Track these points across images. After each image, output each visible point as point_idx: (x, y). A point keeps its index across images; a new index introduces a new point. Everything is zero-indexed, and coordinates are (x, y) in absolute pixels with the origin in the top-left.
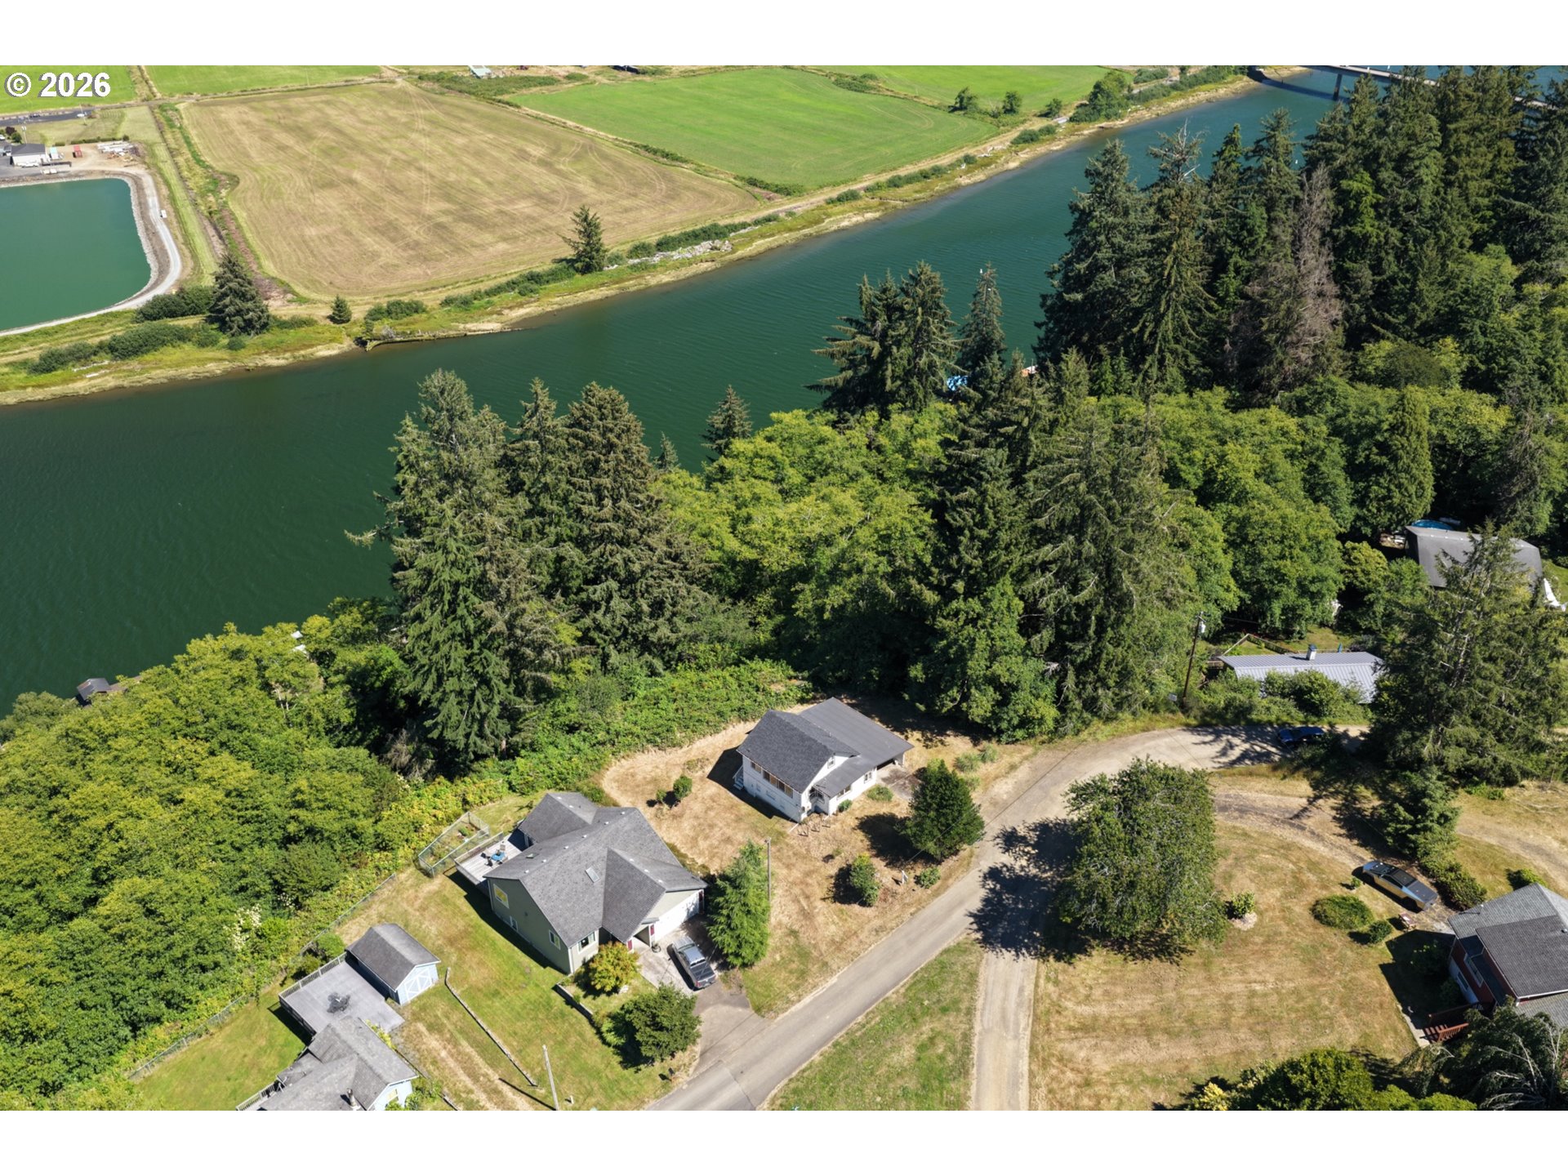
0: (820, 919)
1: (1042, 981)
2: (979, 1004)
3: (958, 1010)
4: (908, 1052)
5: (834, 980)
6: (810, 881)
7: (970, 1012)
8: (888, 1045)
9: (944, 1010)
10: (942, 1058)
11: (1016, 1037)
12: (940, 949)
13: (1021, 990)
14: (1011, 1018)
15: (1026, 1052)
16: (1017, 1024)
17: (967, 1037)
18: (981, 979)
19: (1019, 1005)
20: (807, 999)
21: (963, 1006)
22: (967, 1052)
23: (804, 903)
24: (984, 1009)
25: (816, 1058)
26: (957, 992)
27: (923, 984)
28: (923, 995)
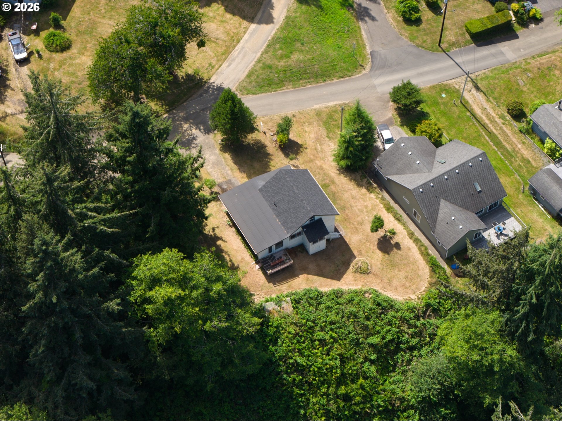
0: (313, 136)
1: (217, 67)
2: (253, 63)
3: (264, 64)
4: (295, 57)
5: (316, 106)
6: (312, 157)
7: (259, 61)
8: (302, 65)
9: (270, 67)
10: (281, 48)
11: (243, 48)
12: (257, 96)
13: (229, 66)
14: (241, 56)
15: (242, 41)
16: (239, 53)
17: (266, 51)
18: (246, 73)
19: (233, 60)
20: (332, 104)
21: (261, 65)
22: (268, 46)
23: (319, 147)
24: (252, 61)
25: (335, 81)
26: (261, 72)
27: (274, 86)
28: (276, 80)
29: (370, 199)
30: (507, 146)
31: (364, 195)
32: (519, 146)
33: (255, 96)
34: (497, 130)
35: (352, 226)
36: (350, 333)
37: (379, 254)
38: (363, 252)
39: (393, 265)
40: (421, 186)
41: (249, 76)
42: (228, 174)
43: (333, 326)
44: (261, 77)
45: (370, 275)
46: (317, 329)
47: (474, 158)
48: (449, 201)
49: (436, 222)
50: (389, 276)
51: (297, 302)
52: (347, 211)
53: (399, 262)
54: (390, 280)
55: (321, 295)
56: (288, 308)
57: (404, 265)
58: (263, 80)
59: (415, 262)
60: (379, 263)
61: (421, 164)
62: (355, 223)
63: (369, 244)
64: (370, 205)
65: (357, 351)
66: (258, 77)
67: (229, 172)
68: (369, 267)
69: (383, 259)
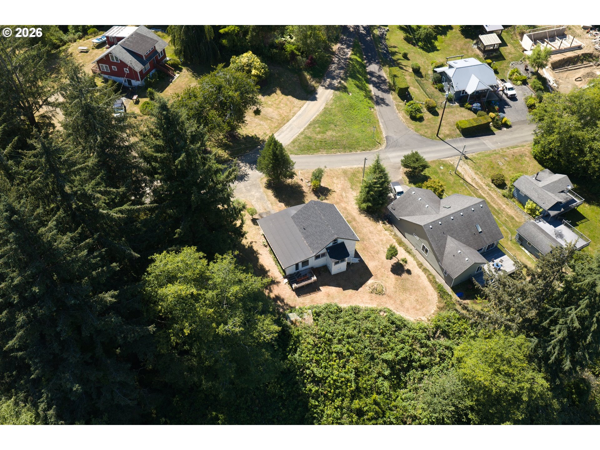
0: (339, 186)
2: (298, 134)
3: (305, 135)
4: (329, 133)
5: (343, 167)
6: (338, 200)
7: (302, 133)
8: (334, 139)
9: (310, 138)
10: (319, 127)
11: (291, 125)
12: (299, 156)
14: (288, 130)
15: (290, 121)
16: (288, 128)
17: (308, 128)
18: (291, 140)
19: (283, 132)
21: (303, 136)
22: (310, 125)
23: (344, 194)
24: (296, 133)
25: (359, 152)
26: (303, 140)
27: (312, 151)
28: (314, 147)
29: (385, 235)
30: (494, 205)
31: (381, 231)
32: (504, 206)
33: (296, 156)
34: (485, 194)
35: (370, 254)
36: (365, 347)
37: (392, 275)
38: (379, 276)
39: (405, 289)
40: (431, 223)
41: (293, 142)
42: (268, 207)
43: (350, 340)
44: (302, 144)
45: (385, 296)
46: (335, 341)
47: (476, 204)
48: (455, 238)
49: (443, 254)
50: (401, 298)
51: (318, 314)
52: (365, 242)
53: (410, 287)
54: (402, 302)
55: (340, 310)
56: (309, 319)
57: (415, 290)
58: (304, 146)
59: (425, 288)
60: (392, 287)
61: (429, 207)
62: (372, 252)
63: (383, 270)
64: (384, 239)
65: (372, 366)
66: (300, 143)
67: (270, 206)
68: (384, 289)
69: (396, 283)
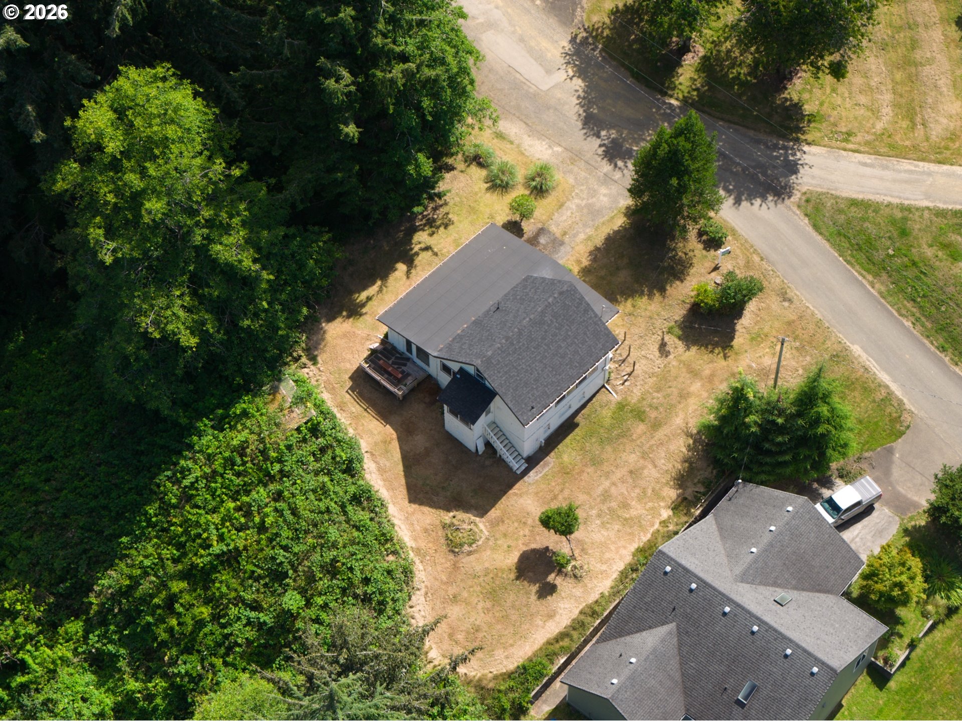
1: (850, 146)
2: (896, 201)
3: (905, 219)
5: (856, 349)
6: (708, 372)
7: (906, 209)
8: (951, 289)
9: (904, 233)
12: (814, 234)
13: (865, 164)
14: (903, 176)
16: (911, 171)
20: (884, 377)
21: (899, 215)
24: (900, 198)
26: (880, 221)
27: (862, 257)
28: (879, 256)
29: (654, 511)
31: (657, 495)
33: (810, 229)
35: (558, 488)
36: (285, 548)
37: (513, 558)
38: (502, 528)
39: (493, 595)
40: (677, 565)
41: (854, 203)
42: (575, 236)
43: (287, 513)
44: (866, 225)
45: (451, 556)
46: (272, 487)
47: (809, 654)
48: (680, 644)
49: (621, 636)
50: (465, 594)
51: (315, 430)
52: (590, 470)
53: (509, 604)
54: (455, 599)
56: (296, 418)
57: (506, 617)
58: (863, 231)
59: (522, 636)
60: (487, 565)
61: (751, 556)
62: (566, 493)
63: (527, 532)
64: (633, 513)
65: (262, 582)
66: (864, 219)
67: (582, 236)
68: (466, 548)
69: (502, 570)
